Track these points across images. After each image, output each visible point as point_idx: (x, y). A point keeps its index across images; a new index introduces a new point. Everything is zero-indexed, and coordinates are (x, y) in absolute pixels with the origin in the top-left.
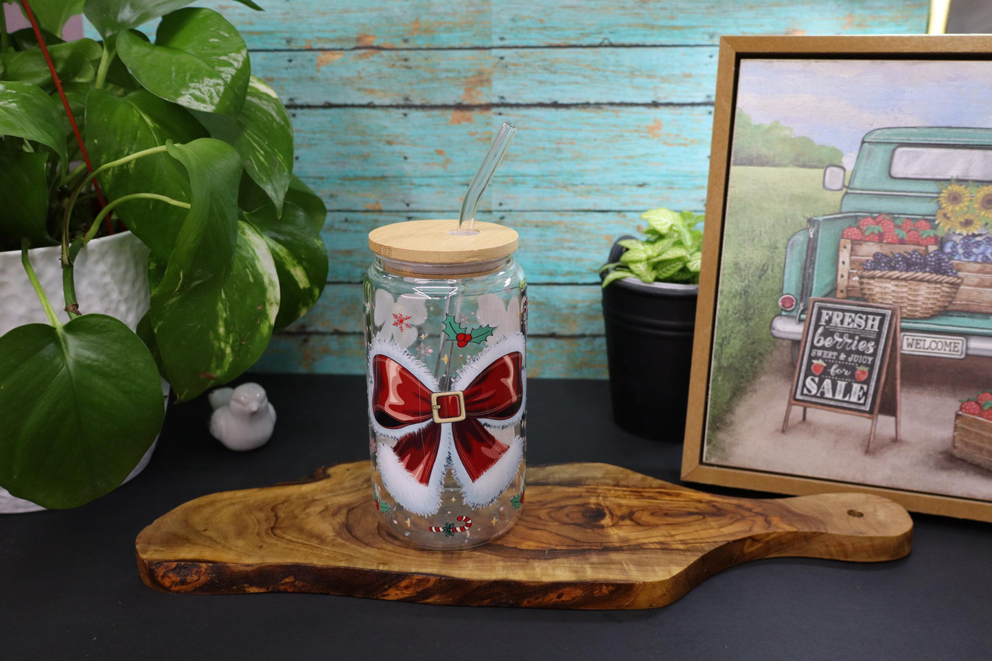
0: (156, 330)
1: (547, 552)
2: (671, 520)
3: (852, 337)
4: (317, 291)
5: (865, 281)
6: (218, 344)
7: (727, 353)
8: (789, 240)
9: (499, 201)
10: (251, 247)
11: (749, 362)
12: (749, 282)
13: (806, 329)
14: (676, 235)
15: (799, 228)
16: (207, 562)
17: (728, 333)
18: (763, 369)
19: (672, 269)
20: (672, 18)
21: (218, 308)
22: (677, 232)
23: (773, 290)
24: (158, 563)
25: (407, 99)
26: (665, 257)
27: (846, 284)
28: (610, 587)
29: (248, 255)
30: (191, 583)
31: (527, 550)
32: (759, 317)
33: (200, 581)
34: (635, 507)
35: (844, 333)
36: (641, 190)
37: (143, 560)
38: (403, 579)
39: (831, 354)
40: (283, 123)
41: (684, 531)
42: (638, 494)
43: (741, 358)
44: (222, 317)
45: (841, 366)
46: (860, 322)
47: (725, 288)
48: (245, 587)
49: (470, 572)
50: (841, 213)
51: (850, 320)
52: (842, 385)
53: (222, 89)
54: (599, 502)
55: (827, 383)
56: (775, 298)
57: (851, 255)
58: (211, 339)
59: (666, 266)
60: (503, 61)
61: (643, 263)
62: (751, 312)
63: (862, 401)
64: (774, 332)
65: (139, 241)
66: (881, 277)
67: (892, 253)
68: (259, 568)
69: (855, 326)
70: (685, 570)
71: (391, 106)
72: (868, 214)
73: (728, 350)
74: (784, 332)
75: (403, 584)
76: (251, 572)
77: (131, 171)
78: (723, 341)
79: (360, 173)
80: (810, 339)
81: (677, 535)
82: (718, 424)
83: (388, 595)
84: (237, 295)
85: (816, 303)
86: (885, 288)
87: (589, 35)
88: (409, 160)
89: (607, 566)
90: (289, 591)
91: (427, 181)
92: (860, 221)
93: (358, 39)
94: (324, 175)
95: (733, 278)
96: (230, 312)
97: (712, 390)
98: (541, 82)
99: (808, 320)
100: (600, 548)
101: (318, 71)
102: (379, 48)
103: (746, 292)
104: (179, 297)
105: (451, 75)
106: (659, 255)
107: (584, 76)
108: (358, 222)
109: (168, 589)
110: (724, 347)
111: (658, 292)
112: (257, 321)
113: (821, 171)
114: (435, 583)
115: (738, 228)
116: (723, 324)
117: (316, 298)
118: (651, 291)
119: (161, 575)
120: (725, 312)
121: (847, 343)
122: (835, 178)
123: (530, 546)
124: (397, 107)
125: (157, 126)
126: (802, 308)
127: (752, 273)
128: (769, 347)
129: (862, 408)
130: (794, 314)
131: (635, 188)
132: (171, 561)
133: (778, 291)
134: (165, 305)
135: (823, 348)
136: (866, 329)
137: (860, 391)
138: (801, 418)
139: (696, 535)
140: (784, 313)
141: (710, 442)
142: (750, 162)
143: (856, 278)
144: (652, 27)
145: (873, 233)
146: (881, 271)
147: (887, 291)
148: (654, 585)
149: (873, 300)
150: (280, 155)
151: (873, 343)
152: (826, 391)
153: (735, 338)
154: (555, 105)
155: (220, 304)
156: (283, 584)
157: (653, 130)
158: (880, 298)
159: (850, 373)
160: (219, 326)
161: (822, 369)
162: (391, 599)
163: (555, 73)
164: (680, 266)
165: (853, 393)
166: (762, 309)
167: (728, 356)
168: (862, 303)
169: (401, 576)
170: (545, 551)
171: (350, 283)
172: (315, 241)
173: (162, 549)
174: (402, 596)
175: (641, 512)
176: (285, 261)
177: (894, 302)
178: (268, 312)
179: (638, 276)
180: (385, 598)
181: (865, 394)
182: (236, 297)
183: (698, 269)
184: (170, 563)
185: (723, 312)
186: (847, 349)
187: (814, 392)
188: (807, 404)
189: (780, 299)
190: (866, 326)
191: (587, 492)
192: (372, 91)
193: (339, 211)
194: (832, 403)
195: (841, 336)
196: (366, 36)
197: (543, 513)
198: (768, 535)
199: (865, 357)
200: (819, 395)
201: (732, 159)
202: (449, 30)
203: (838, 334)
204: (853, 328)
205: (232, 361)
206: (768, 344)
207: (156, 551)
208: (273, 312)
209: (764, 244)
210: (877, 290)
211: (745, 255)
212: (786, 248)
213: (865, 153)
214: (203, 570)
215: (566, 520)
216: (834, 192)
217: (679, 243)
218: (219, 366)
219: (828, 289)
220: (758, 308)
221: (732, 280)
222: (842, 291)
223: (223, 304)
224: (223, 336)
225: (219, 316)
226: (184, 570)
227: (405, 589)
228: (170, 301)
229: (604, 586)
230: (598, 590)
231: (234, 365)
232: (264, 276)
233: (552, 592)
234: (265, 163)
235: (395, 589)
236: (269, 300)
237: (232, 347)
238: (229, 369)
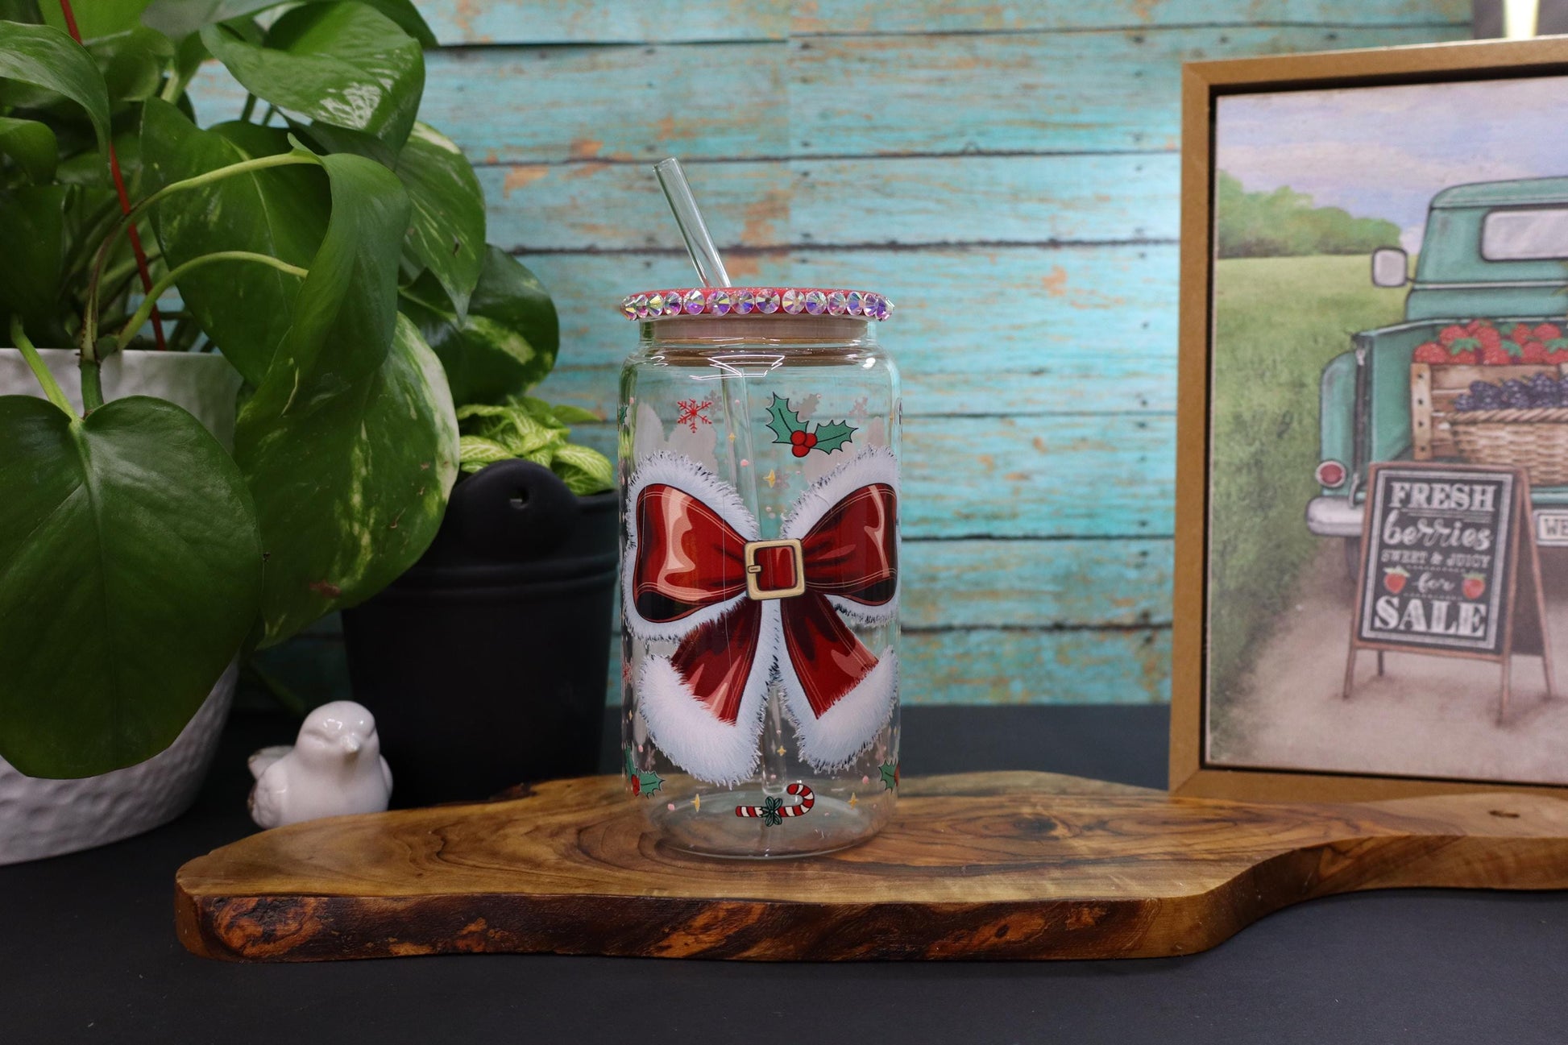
1: (964, 868)
3: (1448, 523)
5: (1461, 428)
6: (348, 527)
7: (1233, 567)
8: (1323, 371)
10: (415, 361)
11: (1274, 580)
12: (1262, 444)
13: (1368, 517)
15: (1338, 352)
16: (316, 895)
17: (1232, 533)
18: (1299, 589)
20: (1075, 111)
21: (353, 457)
23: (1303, 455)
24: (221, 901)
25: (650, 239)
27: (1428, 436)
28: (1097, 909)
29: (410, 371)
30: (283, 937)
31: (925, 867)
32: (1284, 502)
33: (303, 932)
34: (1105, 815)
35: (1435, 519)
36: (1038, 381)
37: (190, 900)
38: (699, 912)
39: (1417, 556)
40: (468, 189)
41: (1205, 839)
42: (1105, 802)
43: (1259, 574)
44: (359, 474)
45: (1436, 576)
46: (1461, 498)
47: (1220, 457)
48: (389, 944)
49: (827, 895)
50: (1406, 322)
51: (1442, 496)
52: (1440, 607)
53: (377, 100)
54: (1036, 811)
55: (1415, 606)
56: (1310, 467)
57: (1432, 388)
58: (336, 515)
60: (810, 179)
62: (1269, 494)
63: (1480, 633)
64: (1314, 526)
66: (1487, 421)
67: (1501, 380)
68: (419, 904)
69: (1453, 505)
70: (1228, 883)
71: (625, 251)
72: (1453, 321)
73: (1234, 562)
74: (1331, 524)
75: (700, 921)
76: (403, 911)
78: (1225, 547)
80: (1376, 532)
81: (1197, 844)
82: (1228, 693)
83: (669, 947)
84: (387, 437)
85: (1382, 473)
86: (1497, 438)
87: (944, 137)
89: (1084, 881)
90: (476, 950)
92: (1440, 333)
93: (574, 147)
95: (1234, 439)
96: (374, 466)
97: (1212, 634)
98: (870, 211)
99: (1370, 501)
100: (1062, 862)
101: (506, 197)
102: (607, 161)
103: (1258, 463)
104: (286, 430)
105: (723, 201)
107: (939, 201)
109: (237, 953)
110: (1227, 558)
112: (420, 491)
113: (1366, 259)
114: (762, 914)
115: (1235, 358)
119: (225, 922)
120: (1224, 498)
121: (1441, 535)
122: (1390, 267)
123: (930, 863)
124: (636, 252)
126: (1356, 481)
127: (1266, 430)
128: (1307, 551)
129: (1481, 645)
130: (1344, 492)
131: (1026, 378)
132: (246, 896)
133: (1314, 456)
134: (260, 443)
135: (1401, 546)
136: (1473, 508)
137: (1474, 615)
138: (1374, 671)
139: (1229, 844)
140: (1326, 492)
141: (1215, 725)
142: (1247, 251)
143: (1445, 426)
144: (1044, 125)
145: (1464, 350)
146: (1487, 410)
147: (1501, 442)
148: (1178, 905)
149: (1479, 461)
150: (462, 233)
151: (1487, 532)
152: (1413, 620)
153: (1246, 540)
154: (894, 246)
155: (357, 451)
156: (465, 937)
157: (1052, 284)
158: (1489, 456)
159: (1453, 585)
160: (353, 491)
161: (1402, 583)
162: (674, 955)
163: (890, 195)
165: (1462, 620)
166: (1288, 488)
167: (1235, 572)
168: (1460, 466)
169: (695, 906)
170: (960, 867)
173: (230, 881)
174: (696, 948)
175: (1118, 821)
177: (1516, 461)
178: (439, 477)
180: (664, 954)
181: (1485, 620)
182: (386, 440)
184: (246, 900)
185: (1221, 496)
186: (1444, 545)
187: (1393, 623)
188: (1383, 646)
189: (1319, 469)
190: (1471, 505)
191: (1010, 801)
192: (593, 228)
194: (1428, 640)
195: (1431, 523)
196: (586, 142)
197: (940, 826)
198: (1360, 843)
199: (1477, 556)
200: (1402, 627)
201: (1216, 249)
202: (721, 131)
203: (1425, 521)
204: (1450, 509)
205: (372, 560)
206: (1305, 546)
207: (217, 884)
208: (447, 478)
209: (1282, 380)
210: (1483, 442)
211: (1250, 400)
212: (1320, 385)
213: (1436, 226)
215: (986, 832)
216: (1392, 290)
218: (348, 568)
219: (1399, 447)
220: (1280, 487)
221: (1232, 444)
222: (1423, 449)
223: (362, 450)
224: (358, 512)
225: (353, 472)
226: (271, 914)
227: (701, 933)
228: (270, 435)
229: (1086, 909)
230: (1074, 919)
231: (373, 568)
232: (434, 413)
233: (986, 924)
234: (441, 241)
235: (683, 933)
236: (441, 456)
237: (373, 534)
238: (364, 577)
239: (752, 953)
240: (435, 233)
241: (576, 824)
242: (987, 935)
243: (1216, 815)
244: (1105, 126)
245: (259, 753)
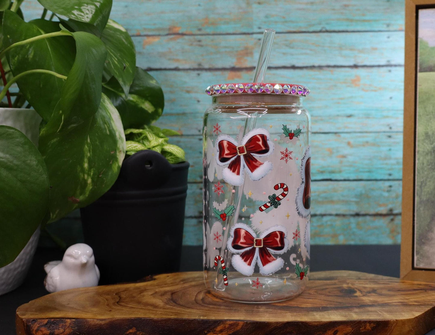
1: (321, 308)
6: (82, 176)
10: (108, 112)
16: (70, 318)
17: (425, 178)
20: (364, 15)
21: (85, 149)
24: (34, 320)
25: (200, 65)
28: (372, 324)
29: (107, 116)
30: (58, 334)
31: (306, 308)
33: (65, 333)
34: (375, 288)
37: (22, 319)
38: (219, 325)
40: (129, 45)
41: (414, 297)
43: (434, 195)
44: (87, 156)
47: (420, 149)
49: (268, 319)
53: (94, 11)
54: (349, 286)
58: (78, 171)
60: (261, 42)
68: (110, 322)
70: (423, 314)
71: (190, 69)
73: (425, 190)
75: (219, 328)
76: (104, 325)
78: (422, 184)
79: (168, 111)
81: (411, 299)
82: (423, 240)
84: (98, 141)
87: (313, 25)
88: (201, 103)
89: (367, 313)
93: (170, 29)
95: (425, 142)
96: (92, 152)
97: (417, 217)
98: (284, 54)
100: (359, 305)
101: (144, 48)
102: (183, 34)
104: (58, 138)
105: (228, 50)
107: (311, 50)
110: (423, 188)
112: (110, 162)
114: (243, 326)
115: (426, 111)
116: (421, 173)
119: (35, 329)
120: (422, 165)
123: (308, 306)
124: (194, 69)
131: (345, 118)
132: (44, 319)
134: (49, 144)
142: (430, 69)
144: (352, 20)
148: (404, 322)
150: (127, 62)
153: (430, 181)
154: (294, 67)
155: (86, 147)
156: (128, 334)
157: (355, 82)
160: (84, 162)
163: (293, 48)
167: (426, 193)
169: (217, 323)
170: (319, 308)
173: (36, 313)
175: (381, 290)
178: (118, 157)
182: (97, 143)
185: (420, 164)
192: (178, 60)
196: (174, 27)
197: (312, 292)
201: (418, 68)
202: (227, 23)
205: (92, 189)
207: (32, 314)
208: (121, 157)
211: (431, 127)
215: (328, 294)
218: (83, 192)
221: (424, 144)
223: (88, 147)
224: (87, 170)
225: (85, 155)
226: (53, 325)
227: (219, 333)
228: (52, 141)
229: (368, 324)
230: (364, 327)
231: (92, 192)
232: (116, 132)
233: (329, 330)
234: (119, 65)
235: (212, 333)
236: (119, 149)
237: (92, 179)
238: (89, 195)
240: (116, 62)
241: (171, 291)
242: (330, 334)
244: (376, 21)
245: (48, 264)
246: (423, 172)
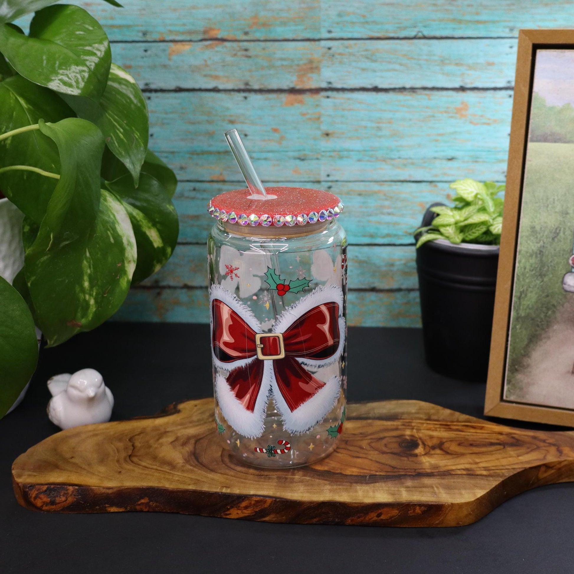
0: (29, 284)
1: (368, 477)
2: (475, 450)
4: (169, 250)
6: (83, 296)
7: (524, 304)
9: (327, 173)
10: (111, 213)
11: (544, 313)
12: (544, 243)
14: (480, 202)
16: (73, 485)
17: (525, 288)
18: (555, 318)
19: (477, 232)
20: (477, 14)
21: (83, 266)
22: (481, 199)
23: (564, 250)
24: (31, 486)
25: (247, 84)
26: (470, 221)
28: (423, 507)
29: (110, 219)
30: (59, 503)
31: (350, 475)
32: (552, 274)
33: (68, 502)
34: (445, 438)
36: (450, 163)
37: (18, 484)
38: (243, 500)
40: (139, 105)
41: (486, 460)
42: (447, 427)
43: (537, 309)
44: (86, 273)
47: (523, 248)
48: (106, 507)
49: (301, 495)
53: (86, 75)
54: (413, 434)
56: (566, 257)
58: (77, 292)
59: (472, 230)
60: (331, 51)
61: (451, 227)
62: (545, 269)
64: (566, 287)
65: (14, 207)
68: (119, 491)
70: (487, 493)
71: (233, 90)
73: (525, 302)
75: (244, 504)
76: (111, 494)
77: (7, 145)
78: (521, 294)
79: (206, 148)
81: (481, 462)
82: (516, 367)
83: (230, 514)
84: (99, 253)
87: (405, 28)
88: (248, 137)
89: (420, 489)
90: (145, 510)
91: (264, 155)
93: (205, 32)
94: (175, 150)
95: (530, 239)
96: (94, 268)
97: (511, 337)
100: (414, 474)
101: (170, 59)
102: (223, 40)
103: (541, 251)
104: (49, 256)
105: (285, 63)
106: (465, 220)
107: (401, 65)
108: (204, 191)
109: (40, 509)
110: (522, 300)
111: (465, 252)
112: (117, 277)
114: (271, 504)
115: (534, 196)
116: (521, 279)
117: (169, 256)
118: (458, 251)
119: (33, 496)
120: (523, 269)
123: (353, 472)
124: (239, 91)
125: (31, 107)
127: (546, 236)
128: (561, 300)
131: (445, 162)
132: (42, 484)
133: (569, 251)
134: (37, 263)
139: (497, 463)
141: (509, 382)
142: (545, 139)
144: (460, 22)
148: (460, 506)
150: (137, 132)
153: (531, 292)
154: (376, 89)
155: (85, 262)
156: (139, 505)
157: (460, 111)
160: (84, 280)
162: (232, 518)
163: (375, 61)
164: (483, 229)
166: (555, 267)
167: (525, 307)
169: (241, 498)
170: (366, 476)
171: (197, 243)
172: (168, 206)
173: (35, 474)
174: (242, 515)
175: (449, 443)
176: (141, 223)
178: (126, 269)
179: (447, 237)
180: (228, 517)
182: (99, 255)
183: (500, 231)
184: (42, 487)
185: (521, 268)
189: (571, 258)
191: (403, 425)
192: (216, 77)
193: (188, 181)
196: (211, 29)
197: (364, 443)
198: (560, 462)
201: (530, 136)
202: (284, 24)
205: (96, 311)
206: (560, 297)
207: (29, 475)
208: (131, 269)
209: (557, 210)
211: (540, 219)
214: (70, 492)
215: (385, 449)
217: (483, 210)
218: (84, 315)
220: (551, 266)
221: (529, 242)
223: (87, 262)
224: (87, 290)
225: (84, 272)
226: (54, 493)
227: (244, 509)
228: (42, 259)
229: (418, 507)
230: (412, 511)
231: (96, 314)
232: (123, 238)
233: (372, 512)
234: (125, 140)
235: (236, 509)
236: (127, 259)
237: (96, 299)
238: (92, 318)
239: (267, 519)
240: (121, 135)
241: (194, 436)
242: (372, 516)
243: (498, 439)
244: (494, 22)
245: (52, 379)
246: (524, 280)
